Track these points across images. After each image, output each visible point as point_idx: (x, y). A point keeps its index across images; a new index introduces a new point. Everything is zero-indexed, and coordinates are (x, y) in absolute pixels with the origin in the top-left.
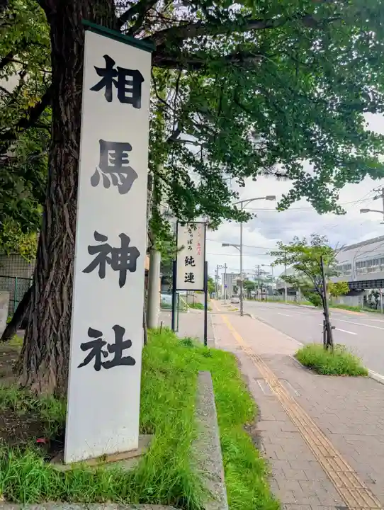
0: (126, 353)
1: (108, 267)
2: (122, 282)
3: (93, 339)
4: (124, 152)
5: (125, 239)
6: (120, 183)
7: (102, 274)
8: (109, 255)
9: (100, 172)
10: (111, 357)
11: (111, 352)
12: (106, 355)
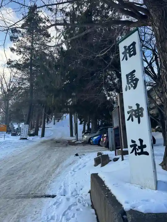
0: (145, 150)
1: (134, 117)
2: (139, 122)
3: (133, 144)
4: (133, 74)
5: (138, 105)
6: (133, 86)
7: (132, 120)
8: (134, 113)
9: (127, 85)
10: (140, 151)
11: (139, 149)
12: (138, 150)
